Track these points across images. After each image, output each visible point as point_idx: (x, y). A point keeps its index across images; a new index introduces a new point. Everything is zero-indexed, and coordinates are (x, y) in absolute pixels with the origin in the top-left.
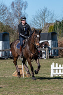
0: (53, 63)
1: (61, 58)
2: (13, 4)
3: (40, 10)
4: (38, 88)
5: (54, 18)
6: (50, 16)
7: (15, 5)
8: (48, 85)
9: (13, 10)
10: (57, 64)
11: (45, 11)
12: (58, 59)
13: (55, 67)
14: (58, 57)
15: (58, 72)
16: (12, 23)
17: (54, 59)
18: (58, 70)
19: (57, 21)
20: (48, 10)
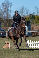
0: (28, 40)
1: (33, 37)
2: (3, 4)
3: (20, 8)
4: (19, 55)
5: (28, 13)
6: (26, 12)
7: (4, 5)
8: (25, 54)
9: (3, 8)
10: (30, 41)
11: (23, 8)
12: (31, 38)
13: (29, 42)
14: (31, 36)
15: (31, 45)
16: (3, 16)
17: (29, 38)
18: (31, 44)
19: (31, 14)
20: (25, 8)
